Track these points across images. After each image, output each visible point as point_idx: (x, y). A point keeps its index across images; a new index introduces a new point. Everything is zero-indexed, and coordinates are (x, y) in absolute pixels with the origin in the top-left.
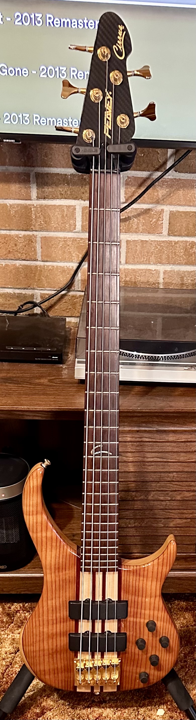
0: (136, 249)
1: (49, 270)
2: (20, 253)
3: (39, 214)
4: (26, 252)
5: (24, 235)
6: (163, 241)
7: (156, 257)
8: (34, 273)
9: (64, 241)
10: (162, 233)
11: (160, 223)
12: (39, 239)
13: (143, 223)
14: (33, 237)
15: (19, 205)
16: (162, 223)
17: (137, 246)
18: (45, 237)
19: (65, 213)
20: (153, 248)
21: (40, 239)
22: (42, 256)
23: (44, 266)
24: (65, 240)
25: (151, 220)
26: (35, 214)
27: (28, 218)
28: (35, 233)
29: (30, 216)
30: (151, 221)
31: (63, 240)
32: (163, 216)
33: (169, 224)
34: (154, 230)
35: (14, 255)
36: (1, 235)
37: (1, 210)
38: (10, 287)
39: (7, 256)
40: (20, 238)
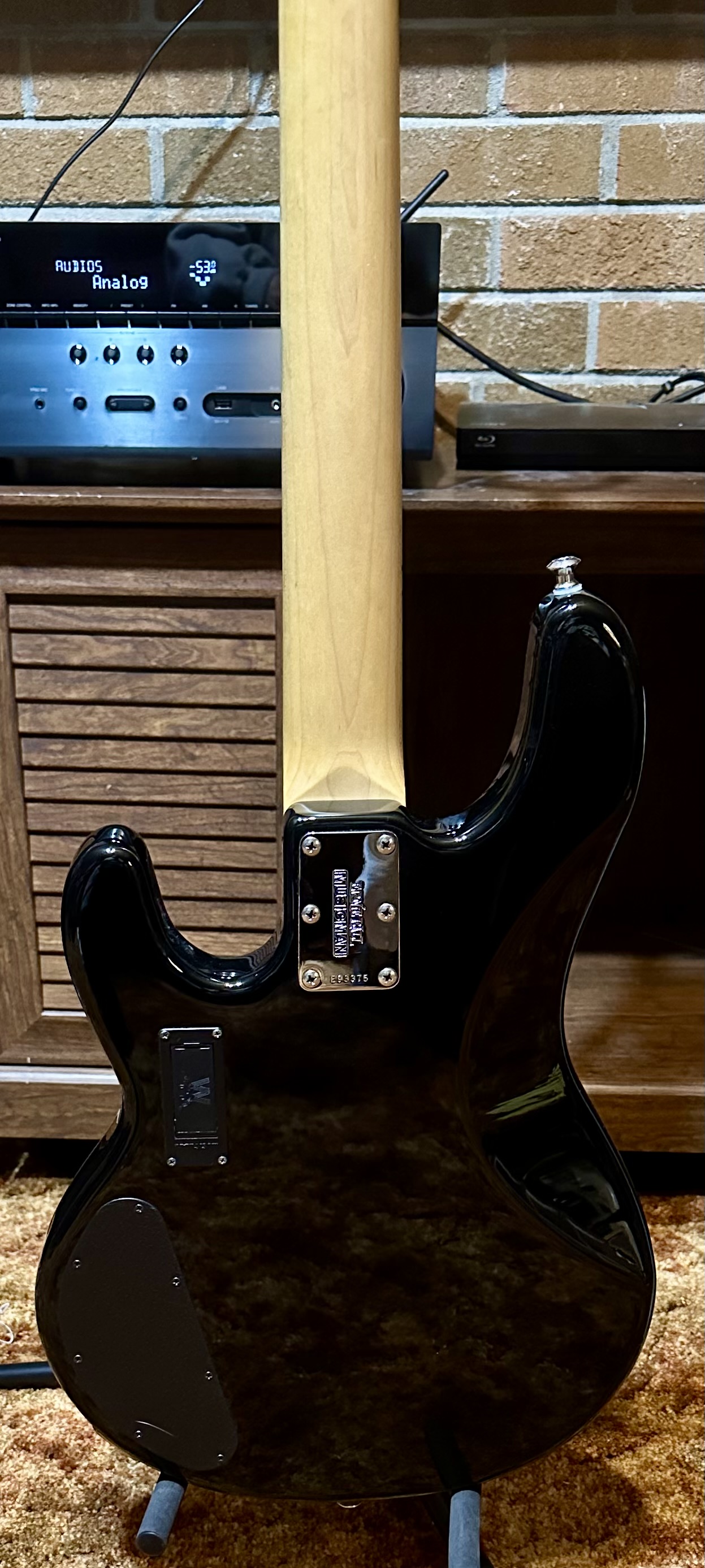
4: (690, 265)
5: (692, 215)
15: (690, 125)
35: (657, 275)
36: (628, 220)
37: (642, 143)
38: (631, 367)
39: (638, 279)
40: (679, 225)
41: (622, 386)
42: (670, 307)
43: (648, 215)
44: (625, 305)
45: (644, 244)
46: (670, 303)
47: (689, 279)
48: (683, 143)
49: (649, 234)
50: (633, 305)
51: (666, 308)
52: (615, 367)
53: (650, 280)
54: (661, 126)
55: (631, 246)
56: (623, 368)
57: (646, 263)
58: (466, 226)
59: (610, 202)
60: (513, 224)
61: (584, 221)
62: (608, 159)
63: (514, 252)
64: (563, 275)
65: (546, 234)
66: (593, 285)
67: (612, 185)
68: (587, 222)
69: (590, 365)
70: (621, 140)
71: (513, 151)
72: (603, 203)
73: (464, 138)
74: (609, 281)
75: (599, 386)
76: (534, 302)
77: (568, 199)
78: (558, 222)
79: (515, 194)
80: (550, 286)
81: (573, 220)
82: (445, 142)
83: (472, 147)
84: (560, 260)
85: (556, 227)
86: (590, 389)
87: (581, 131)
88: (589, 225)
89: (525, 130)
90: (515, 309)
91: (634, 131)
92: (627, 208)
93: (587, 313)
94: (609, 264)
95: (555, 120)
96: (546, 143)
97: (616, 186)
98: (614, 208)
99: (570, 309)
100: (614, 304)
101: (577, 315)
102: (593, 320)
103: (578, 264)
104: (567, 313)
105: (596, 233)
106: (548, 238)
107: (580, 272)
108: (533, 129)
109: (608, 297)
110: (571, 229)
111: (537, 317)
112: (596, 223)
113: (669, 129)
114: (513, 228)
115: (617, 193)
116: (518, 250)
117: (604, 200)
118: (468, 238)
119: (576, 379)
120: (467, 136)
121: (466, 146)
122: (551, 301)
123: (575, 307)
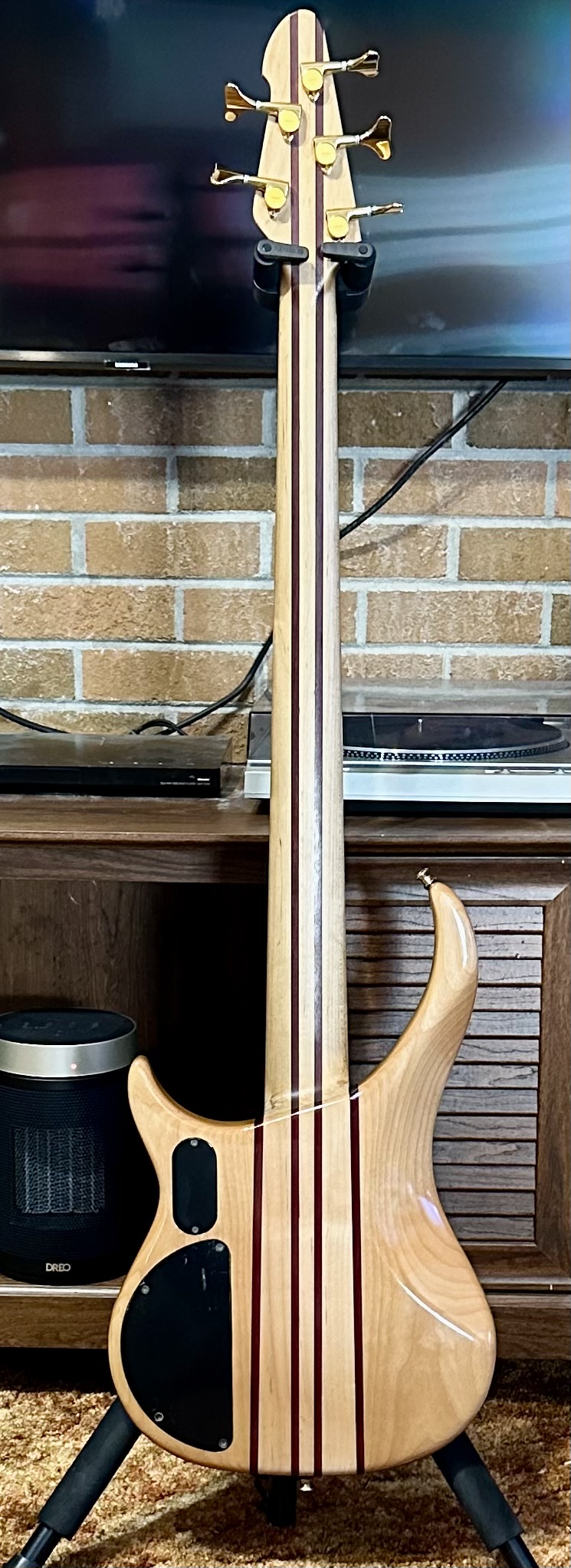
0: (389, 611)
1: (200, 661)
2: (138, 624)
3: (181, 541)
4: (151, 624)
5: (149, 588)
6: (448, 594)
7: (434, 627)
8: (165, 669)
9: (235, 598)
10: (444, 576)
11: (439, 555)
12: (179, 596)
13: (404, 555)
14: (168, 591)
15: (140, 523)
16: (445, 555)
17: (390, 604)
18: (194, 590)
19: (238, 538)
20: (428, 608)
21: (182, 595)
22: (185, 630)
23: (189, 652)
24: (236, 594)
25: (420, 548)
26: (174, 542)
27: (158, 552)
28: (171, 582)
29: (164, 547)
30: (421, 551)
31: (231, 594)
32: (446, 540)
33: (461, 555)
34: (426, 570)
35: (125, 630)
36: (99, 589)
37: (104, 534)
38: (112, 699)
39: (110, 633)
40: (139, 595)
41: (107, 712)
42: (139, 655)
43: (113, 587)
44: (102, 652)
45: (113, 607)
46: (139, 651)
47: (152, 633)
48: (136, 536)
49: (116, 601)
50: (109, 652)
51: (135, 655)
52: (99, 698)
53: (120, 634)
54: (117, 523)
55: (103, 608)
56: (105, 699)
57: (116, 621)
59: (83, 576)
60: (7, 590)
61: (62, 590)
62: (77, 544)
63: (8, 611)
64: (50, 628)
65: (33, 598)
66: (75, 637)
67: (83, 564)
68: (67, 590)
69: (80, 696)
70: (87, 532)
71: (1, 538)
72: (77, 577)
74: (88, 634)
75: (87, 713)
76: (28, 648)
77: (49, 573)
78: (42, 589)
79: (6, 569)
80: (41, 636)
81: (55, 588)
84: (47, 617)
85: (41, 594)
86: (80, 714)
87: (54, 525)
88: (68, 592)
89: (9, 523)
90: (13, 653)
91: (96, 526)
92: (97, 581)
93: (72, 657)
94: (87, 622)
95: (33, 517)
96: (28, 532)
97: (86, 565)
98: (87, 580)
99: (58, 654)
100: (93, 651)
101: (65, 658)
102: (78, 661)
103: (61, 621)
104: (57, 658)
105: (73, 599)
106: (36, 601)
107: (64, 627)
108: (17, 522)
109: (89, 646)
110: (52, 594)
111: (32, 659)
112: (73, 592)
113: (123, 526)
114: (6, 594)
115: (87, 569)
116: (13, 609)
117: (78, 574)
119: (68, 707)
122: (42, 648)
123: (62, 653)
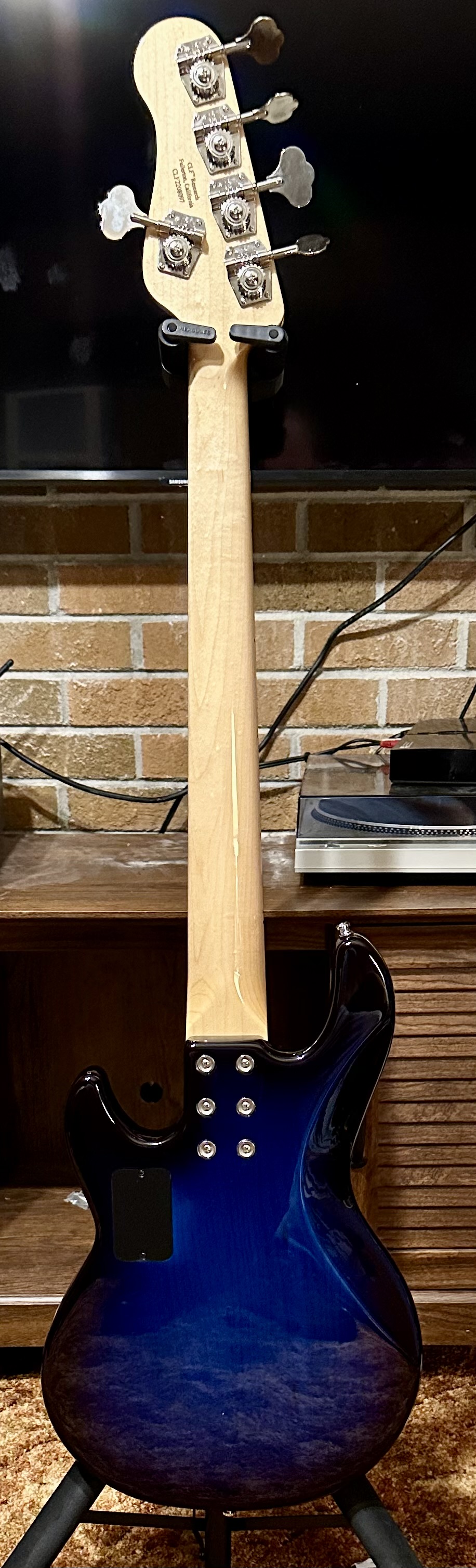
0: (406, 696)
6: (458, 680)
7: (445, 710)
10: (454, 664)
11: (450, 646)
13: (420, 647)
16: (455, 646)
17: (407, 691)
20: (439, 693)
25: (433, 640)
30: (434, 643)
32: (456, 632)
33: (469, 646)
34: (439, 660)
35: (179, 717)
36: (154, 682)
37: (158, 633)
38: (168, 777)
39: (165, 720)
41: (163, 788)
43: (167, 680)
44: (159, 736)
45: (167, 698)
49: (170, 692)
50: (164, 737)
52: (156, 776)
53: (174, 721)
54: (170, 623)
55: (158, 699)
56: (162, 777)
57: (170, 709)
58: (42, 685)
59: (141, 670)
60: (76, 684)
61: (124, 682)
62: (136, 643)
63: (77, 702)
64: (113, 717)
65: (98, 691)
66: (135, 724)
67: (141, 660)
68: (127, 683)
69: (139, 775)
70: (144, 632)
71: (70, 638)
72: (136, 671)
73: (35, 629)
74: (146, 721)
75: (146, 789)
76: (95, 734)
77: (111, 669)
78: (106, 683)
79: (75, 665)
80: (105, 724)
81: (116, 682)
82: (23, 632)
83: (41, 635)
84: (111, 707)
85: (105, 687)
86: (140, 790)
87: (115, 626)
88: (128, 685)
89: (76, 626)
90: (82, 739)
91: (152, 626)
92: (153, 674)
93: (133, 741)
94: (145, 710)
95: (97, 619)
96: (92, 633)
97: (143, 661)
98: (145, 674)
99: (121, 739)
100: (151, 736)
101: (127, 742)
102: (138, 745)
103: (123, 710)
104: (119, 742)
105: (134, 690)
106: (100, 693)
107: (125, 715)
108: (83, 624)
109: (147, 731)
110: (116, 688)
111: (98, 744)
112: (133, 684)
113: (175, 625)
114: (75, 687)
115: (145, 665)
116: (81, 700)
117: (137, 669)
118: (45, 692)
119: (131, 784)
120: (37, 627)
121: (37, 635)
122: (107, 734)
123: (124, 738)
